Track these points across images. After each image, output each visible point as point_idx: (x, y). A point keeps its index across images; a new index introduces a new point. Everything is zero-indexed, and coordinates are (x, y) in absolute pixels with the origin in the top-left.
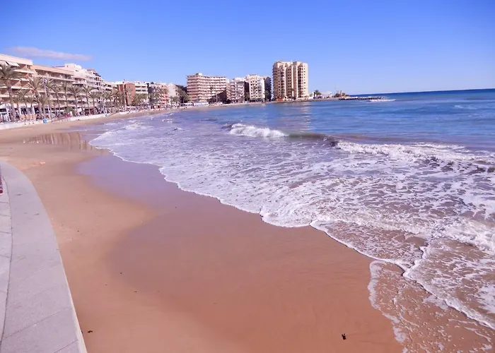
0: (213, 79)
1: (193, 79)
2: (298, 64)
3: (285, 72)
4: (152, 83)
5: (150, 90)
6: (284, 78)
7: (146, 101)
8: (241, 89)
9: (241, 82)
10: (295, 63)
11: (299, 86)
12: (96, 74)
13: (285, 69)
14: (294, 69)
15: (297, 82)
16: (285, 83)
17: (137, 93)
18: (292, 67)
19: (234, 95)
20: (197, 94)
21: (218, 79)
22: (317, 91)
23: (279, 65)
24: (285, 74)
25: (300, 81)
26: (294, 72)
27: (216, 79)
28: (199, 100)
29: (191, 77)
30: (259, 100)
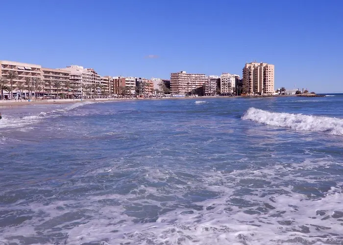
0: (194, 76)
1: (175, 76)
2: (264, 65)
3: (252, 71)
4: (140, 79)
5: (137, 83)
6: (252, 77)
7: (133, 92)
8: (214, 85)
9: (214, 79)
10: (261, 64)
11: (264, 84)
12: (94, 72)
13: (253, 69)
14: (261, 69)
15: (262, 80)
16: (252, 80)
17: (127, 85)
18: (259, 68)
19: (208, 89)
20: (178, 88)
21: (199, 76)
22: (283, 88)
23: (248, 66)
24: (252, 73)
25: (265, 80)
26: (261, 72)
27: (196, 76)
28: (179, 92)
29: (174, 74)
30: (228, 94)
